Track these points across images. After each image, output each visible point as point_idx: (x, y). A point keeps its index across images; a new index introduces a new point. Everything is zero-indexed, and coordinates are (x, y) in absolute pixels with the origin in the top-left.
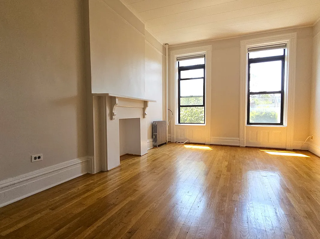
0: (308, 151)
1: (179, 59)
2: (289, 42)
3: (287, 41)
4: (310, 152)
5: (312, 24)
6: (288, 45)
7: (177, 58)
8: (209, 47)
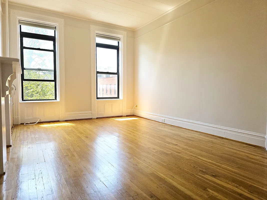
0: (134, 115)
1: (22, 23)
2: (122, 37)
3: (121, 36)
4: (135, 116)
5: (134, 29)
6: (122, 39)
7: (20, 21)
8: (62, 21)
